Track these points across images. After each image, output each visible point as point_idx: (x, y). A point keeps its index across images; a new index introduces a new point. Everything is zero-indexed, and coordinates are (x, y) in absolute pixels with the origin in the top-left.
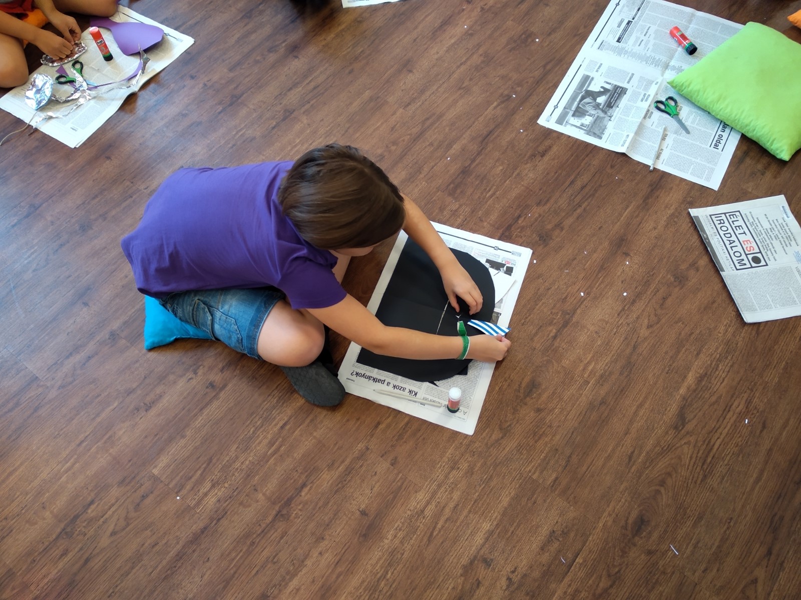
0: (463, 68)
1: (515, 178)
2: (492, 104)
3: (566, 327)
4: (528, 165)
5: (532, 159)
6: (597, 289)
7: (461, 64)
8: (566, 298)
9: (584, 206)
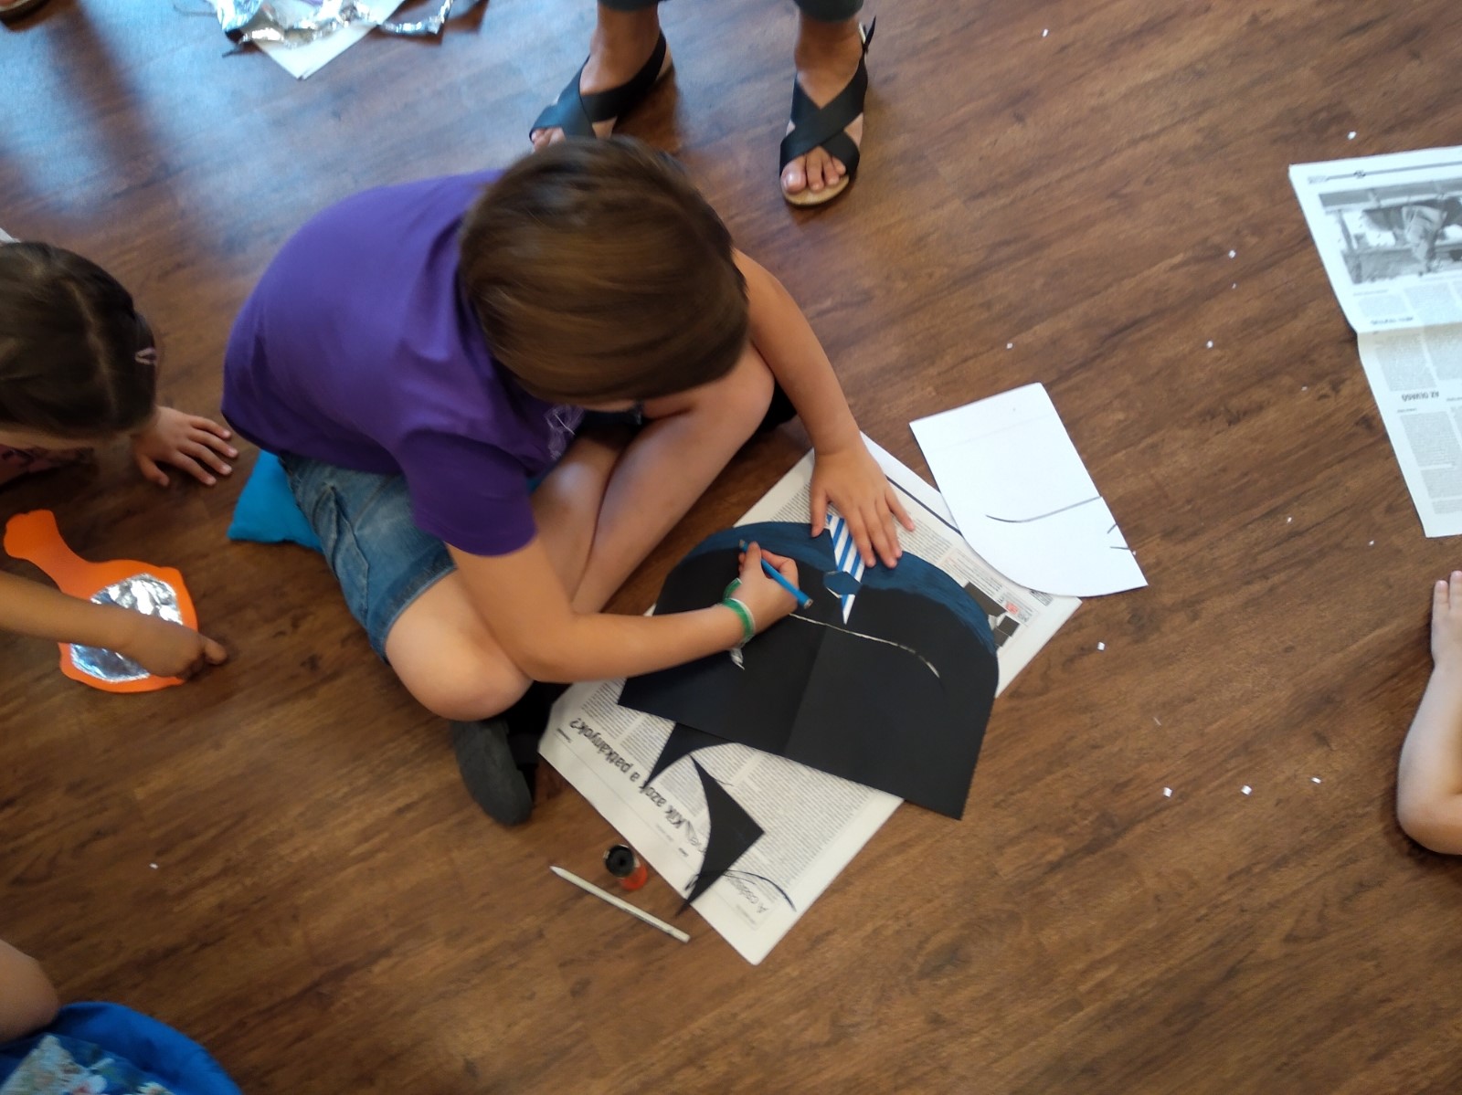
0: (1143, 148)
1: (1143, 452)
2: (1172, 256)
3: (1093, 853)
4: (1187, 433)
5: (1204, 421)
6: (1209, 793)
7: (1143, 138)
8: (1126, 784)
9: (1275, 579)
